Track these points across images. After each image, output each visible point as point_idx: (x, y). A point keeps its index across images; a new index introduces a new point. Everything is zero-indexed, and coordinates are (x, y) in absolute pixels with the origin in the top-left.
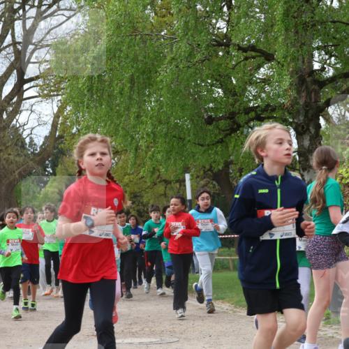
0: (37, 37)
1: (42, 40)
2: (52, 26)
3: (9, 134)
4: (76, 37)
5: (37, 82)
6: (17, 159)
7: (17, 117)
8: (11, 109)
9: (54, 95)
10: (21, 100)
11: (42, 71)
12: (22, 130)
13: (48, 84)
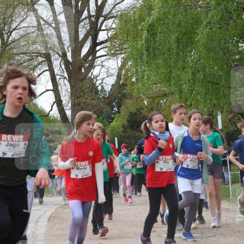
0: (106, 11)
1: (110, 13)
2: (117, 2)
3: (86, 84)
4: (135, 9)
5: (106, 44)
6: (92, 102)
7: (92, 71)
8: (87, 65)
9: (119, 54)
10: (95, 58)
11: (110, 36)
12: (95, 81)
13: (114, 46)
